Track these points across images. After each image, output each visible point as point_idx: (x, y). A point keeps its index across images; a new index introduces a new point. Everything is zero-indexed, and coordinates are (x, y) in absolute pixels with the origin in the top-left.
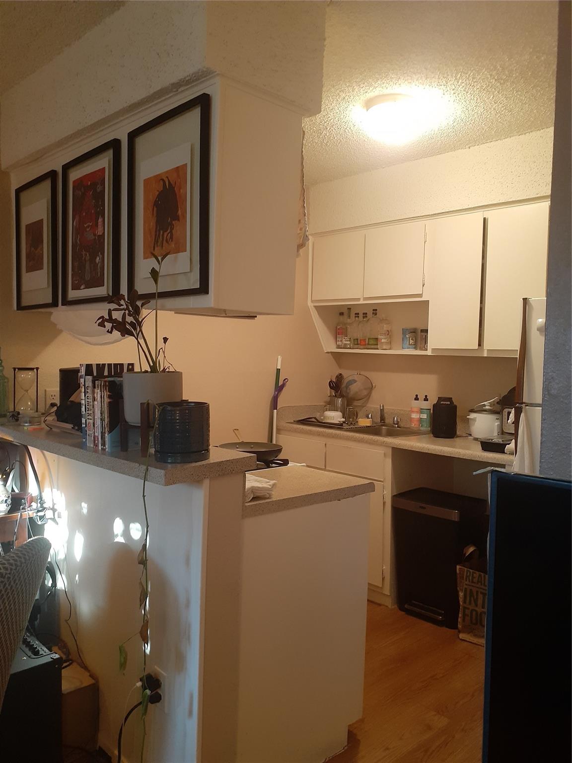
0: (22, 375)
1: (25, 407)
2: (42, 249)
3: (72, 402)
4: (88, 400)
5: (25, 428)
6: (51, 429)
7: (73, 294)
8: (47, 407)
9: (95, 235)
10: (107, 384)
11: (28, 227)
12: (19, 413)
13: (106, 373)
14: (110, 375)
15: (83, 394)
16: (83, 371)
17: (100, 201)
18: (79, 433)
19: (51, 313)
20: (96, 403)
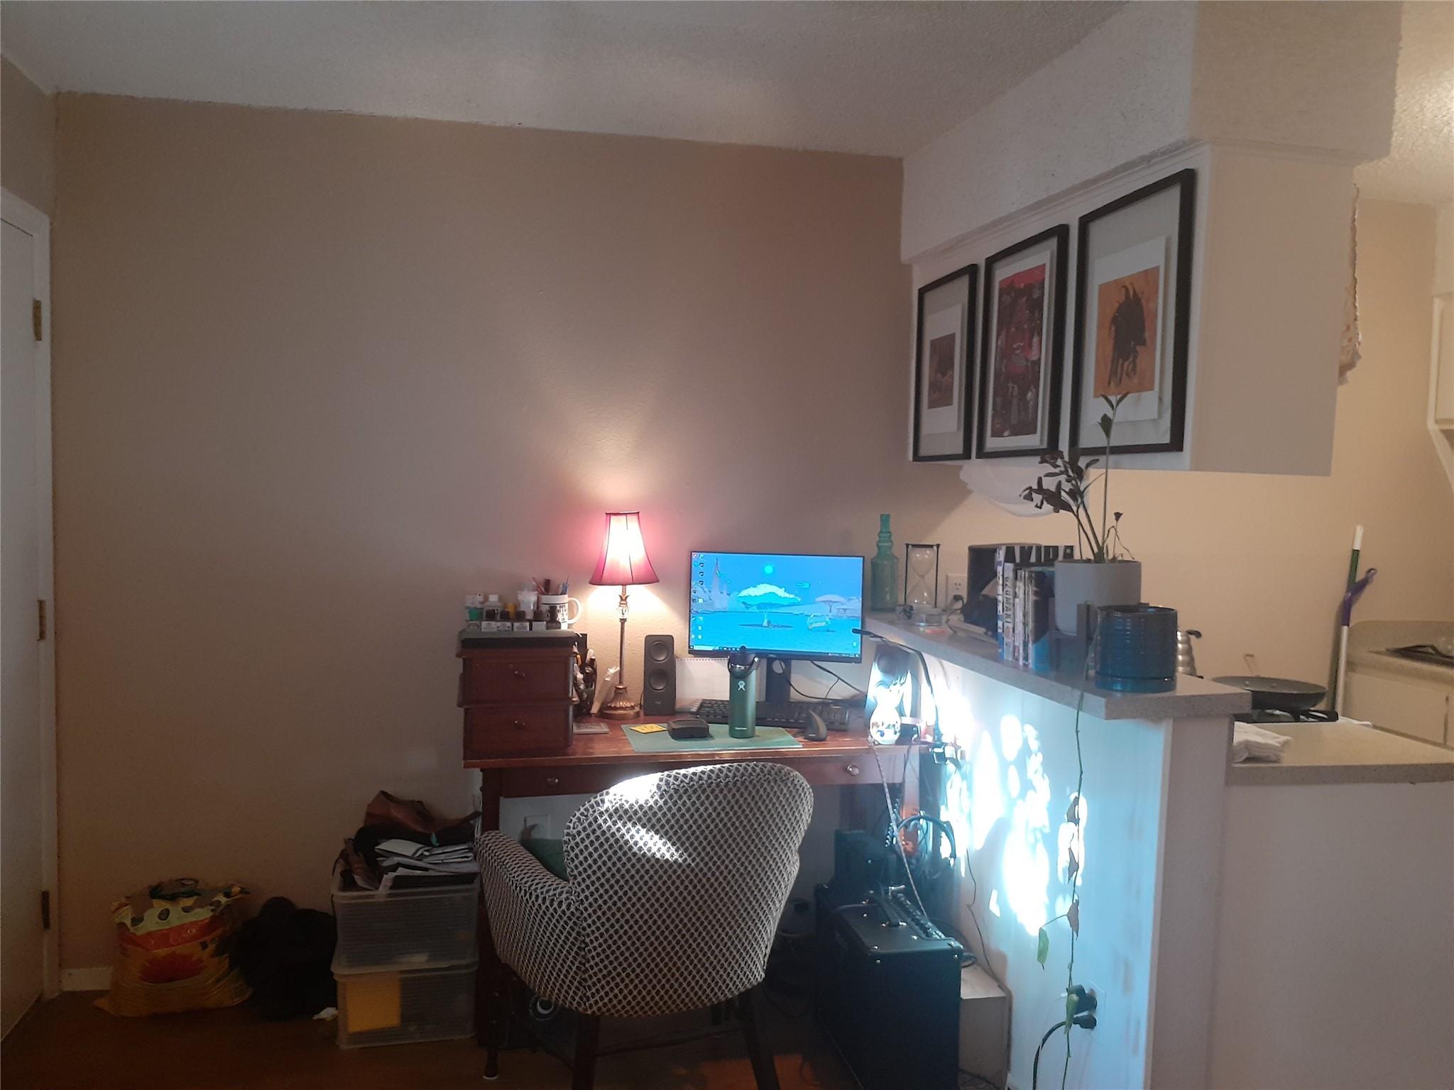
0: (917, 555)
1: (920, 600)
2: (952, 377)
3: (984, 596)
4: (1008, 596)
5: (921, 629)
6: (955, 632)
7: (992, 443)
8: (949, 601)
9: (1027, 360)
10: (1033, 575)
11: (933, 343)
12: (912, 607)
13: (1033, 559)
14: (1038, 563)
15: (1001, 587)
16: (1001, 556)
17: (1037, 312)
18: (993, 641)
19: (961, 467)
20: (1017, 600)
